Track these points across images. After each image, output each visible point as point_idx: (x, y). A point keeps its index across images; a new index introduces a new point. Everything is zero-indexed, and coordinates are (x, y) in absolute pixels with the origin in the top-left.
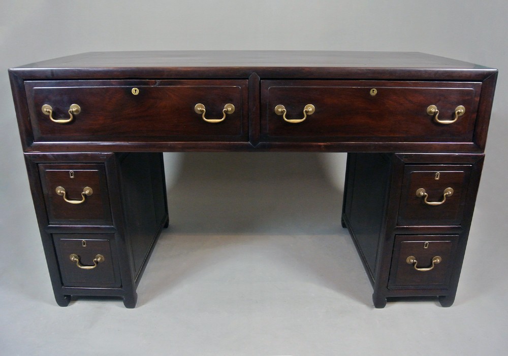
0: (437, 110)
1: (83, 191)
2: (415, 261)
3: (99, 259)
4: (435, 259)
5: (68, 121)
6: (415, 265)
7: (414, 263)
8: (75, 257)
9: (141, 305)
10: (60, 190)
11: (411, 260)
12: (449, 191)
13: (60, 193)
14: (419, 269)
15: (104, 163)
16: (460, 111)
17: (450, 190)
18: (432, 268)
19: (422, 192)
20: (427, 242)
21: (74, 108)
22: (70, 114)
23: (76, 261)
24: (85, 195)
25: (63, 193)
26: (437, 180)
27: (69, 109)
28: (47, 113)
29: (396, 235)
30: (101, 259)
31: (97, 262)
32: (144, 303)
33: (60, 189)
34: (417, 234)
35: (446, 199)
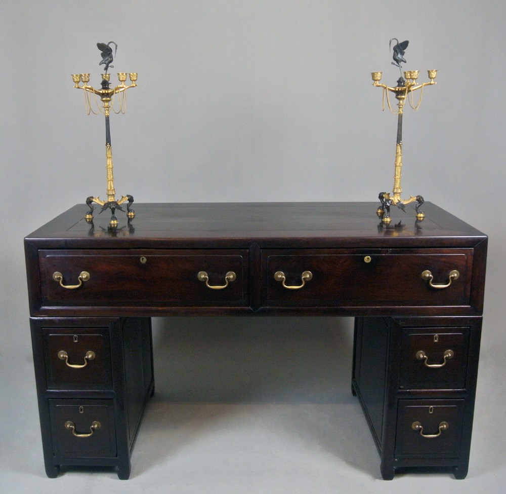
0: (431, 275)
1: (85, 356)
2: (420, 427)
3: (96, 426)
4: (442, 425)
5: (78, 286)
6: (422, 431)
7: (420, 429)
8: (71, 425)
9: (134, 477)
10: (63, 355)
11: (417, 426)
12: (449, 354)
13: (63, 357)
14: (425, 436)
15: (108, 328)
16: (453, 276)
17: (450, 352)
18: (439, 434)
19: (422, 355)
20: (432, 406)
21: (84, 275)
22: (79, 280)
23: (72, 428)
24: (87, 359)
25: (66, 358)
26: (436, 343)
27: (79, 275)
28: (57, 280)
29: (399, 399)
30: (98, 426)
31: (93, 429)
32: (138, 474)
33: (63, 353)
34: (422, 399)
35: (447, 362)
